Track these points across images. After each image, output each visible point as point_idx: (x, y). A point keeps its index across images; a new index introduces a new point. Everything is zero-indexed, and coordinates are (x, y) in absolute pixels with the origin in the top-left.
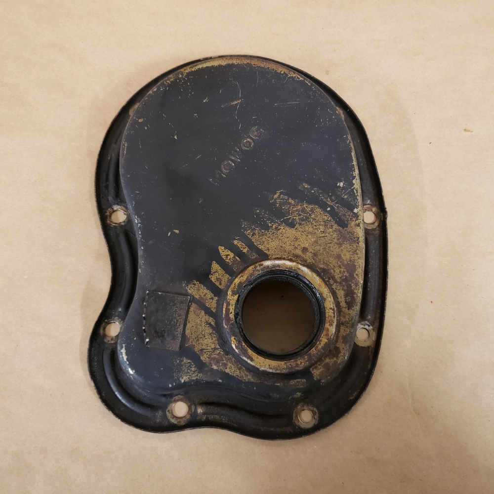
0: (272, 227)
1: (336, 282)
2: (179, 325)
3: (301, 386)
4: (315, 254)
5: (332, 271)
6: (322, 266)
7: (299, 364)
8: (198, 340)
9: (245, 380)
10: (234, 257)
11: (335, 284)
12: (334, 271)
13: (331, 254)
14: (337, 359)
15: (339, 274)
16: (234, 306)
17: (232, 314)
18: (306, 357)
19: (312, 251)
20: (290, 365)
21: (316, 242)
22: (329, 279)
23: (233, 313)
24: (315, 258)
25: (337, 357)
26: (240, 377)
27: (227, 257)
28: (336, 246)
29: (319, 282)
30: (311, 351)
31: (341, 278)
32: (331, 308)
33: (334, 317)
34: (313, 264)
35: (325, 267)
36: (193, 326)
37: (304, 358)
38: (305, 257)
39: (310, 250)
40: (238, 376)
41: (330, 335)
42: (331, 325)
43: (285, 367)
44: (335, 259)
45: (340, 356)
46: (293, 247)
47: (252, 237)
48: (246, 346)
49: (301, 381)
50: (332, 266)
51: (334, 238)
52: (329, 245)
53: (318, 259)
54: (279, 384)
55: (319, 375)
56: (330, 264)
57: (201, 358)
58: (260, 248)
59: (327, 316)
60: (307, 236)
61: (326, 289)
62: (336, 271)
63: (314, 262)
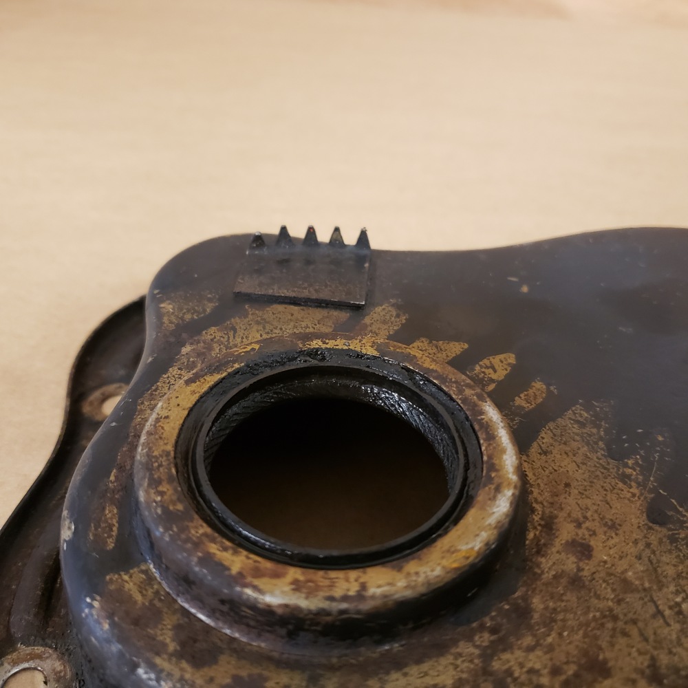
0: (626, 465)
1: (488, 654)
2: (294, 291)
3: (95, 535)
4: (576, 582)
5: (528, 640)
6: (537, 602)
7: (160, 488)
8: (258, 323)
9: (142, 403)
10: (492, 381)
11: (477, 652)
12: (530, 649)
13: (596, 638)
14: (171, 655)
15: (521, 665)
16: (345, 348)
17: (320, 343)
18: (180, 507)
19: (585, 573)
20: (160, 465)
21: (626, 585)
22: (494, 631)
23: (324, 346)
24: (564, 581)
25: (179, 655)
26: (152, 394)
27: (487, 367)
28: (644, 661)
29: (464, 547)
30: (201, 522)
31: (509, 673)
32: (364, 587)
33: (331, 599)
34: (537, 577)
35: (536, 616)
36: (292, 315)
37: (179, 500)
38: (554, 550)
39: (588, 568)
40: (155, 390)
41: (256, 582)
42: (297, 586)
43: (156, 453)
44: (585, 653)
45: (184, 664)
46: (577, 514)
47: (570, 419)
48: (230, 370)
49: (111, 536)
50: (549, 640)
51: (670, 652)
52: (634, 632)
53: (560, 589)
54: (112, 478)
55: (120, 590)
56: (554, 634)
57: (213, 328)
58: (543, 434)
59: (333, 574)
60: (639, 558)
61: (438, 571)
62: (532, 656)
63: (547, 576)
